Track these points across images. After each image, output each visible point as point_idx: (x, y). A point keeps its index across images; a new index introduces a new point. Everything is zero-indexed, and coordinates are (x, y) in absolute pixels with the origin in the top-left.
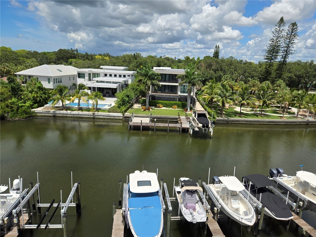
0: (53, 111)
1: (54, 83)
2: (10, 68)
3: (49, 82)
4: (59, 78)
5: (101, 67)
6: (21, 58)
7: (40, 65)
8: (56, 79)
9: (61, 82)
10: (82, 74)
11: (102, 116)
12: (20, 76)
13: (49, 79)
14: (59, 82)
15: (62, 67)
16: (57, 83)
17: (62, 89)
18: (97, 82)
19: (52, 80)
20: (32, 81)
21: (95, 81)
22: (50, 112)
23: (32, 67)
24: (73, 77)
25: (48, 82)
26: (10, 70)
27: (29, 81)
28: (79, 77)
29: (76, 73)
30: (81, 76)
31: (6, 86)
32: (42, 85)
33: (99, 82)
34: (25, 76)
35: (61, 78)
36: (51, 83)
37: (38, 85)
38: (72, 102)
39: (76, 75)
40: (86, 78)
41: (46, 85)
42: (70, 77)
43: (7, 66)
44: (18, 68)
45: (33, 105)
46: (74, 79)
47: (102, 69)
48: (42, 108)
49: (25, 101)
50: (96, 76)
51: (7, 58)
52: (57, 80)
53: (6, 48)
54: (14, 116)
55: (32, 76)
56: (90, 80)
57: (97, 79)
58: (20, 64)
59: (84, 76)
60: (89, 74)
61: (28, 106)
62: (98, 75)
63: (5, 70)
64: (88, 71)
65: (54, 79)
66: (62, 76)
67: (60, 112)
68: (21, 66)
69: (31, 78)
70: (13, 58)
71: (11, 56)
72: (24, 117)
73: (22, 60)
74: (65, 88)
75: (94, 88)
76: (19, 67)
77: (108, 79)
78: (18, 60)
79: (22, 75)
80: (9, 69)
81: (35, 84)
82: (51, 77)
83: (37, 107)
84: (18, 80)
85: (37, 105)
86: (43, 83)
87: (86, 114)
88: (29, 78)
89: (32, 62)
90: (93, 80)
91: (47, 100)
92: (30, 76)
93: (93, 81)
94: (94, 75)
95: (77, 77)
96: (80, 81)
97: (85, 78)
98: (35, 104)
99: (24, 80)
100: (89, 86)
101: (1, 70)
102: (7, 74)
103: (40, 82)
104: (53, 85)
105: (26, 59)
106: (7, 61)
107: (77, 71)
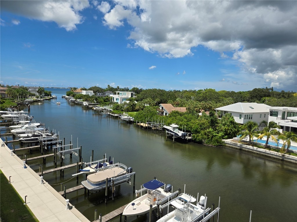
0: (240, 144)
1: (245, 119)
2: (212, 105)
3: (240, 118)
4: (250, 115)
6: (221, 97)
7: (235, 103)
8: (247, 115)
9: (251, 119)
11: (294, 160)
12: (218, 111)
13: (240, 115)
14: (249, 119)
15: (254, 105)
16: (247, 119)
17: (251, 125)
18: (292, 121)
19: (243, 116)
20: (226, 116)
21: (290, 120)
22: (237, 144)
23: (228, 104)
24: (265, 114)
25: (239, 118)
26: (212, 107)
27: (224, 116)
28: (271, 115)
29: (268, 111)
30: (273, 114)
31: (207, 118)
32: (234, 120)
33: (294, 122)
34: (222, 111)
35: (252, 115)
36: (242, 119)
37: (231, 119)
38: (259, 139)
39: (268, 113)
40: (278, 116)
41: (238, 120)
42: (261, 114)
43: (210, 104)
44: (218, 105)
45: (224, 136)
46: (265, 117)
48: (231, 140)
49: (218, 131)
50: (292, 115)
51: (211, 97)
52: (248, 116)
53: (212, 90)
54: (208, 143)
56: (283, 118)
57: (292, 118)
58: (220, 101)
59: (276, 114)
61: (220, 136)
63: (208, 106)
64: (282, 109)
65: (245, 116)
66: (253, 113)
67: (246, 146)
68: (220, 104)
69: (226, 113)
70: (215, 97)
71: (214, 95)
72: (216, 145)
73: (221, 99)
74: (255, 124)
75: (287, 128)
78: (218, 98)
79: (219, 110)
81: (228, 119)
82: (243, 113)
83: (227, 139)
84: (216, 114)
85: (227, 136)
86: (235, 118)
87: (274, 154)
88: (225, 113)
89: (229, 100)
90: (287, 119)
91: (236, 133)
92: (225, 112)
95: (269, 115)
96: (271, 119)
97: (277, 117)
98: (226, 135)
99: (221, 115)
100: (280, 124)
101: (205, 106)
102: (210, 109)
103: (233, 117)
104: (244, 120)
105: (225, 98)
106: (210, 99)
107: (270, 109)
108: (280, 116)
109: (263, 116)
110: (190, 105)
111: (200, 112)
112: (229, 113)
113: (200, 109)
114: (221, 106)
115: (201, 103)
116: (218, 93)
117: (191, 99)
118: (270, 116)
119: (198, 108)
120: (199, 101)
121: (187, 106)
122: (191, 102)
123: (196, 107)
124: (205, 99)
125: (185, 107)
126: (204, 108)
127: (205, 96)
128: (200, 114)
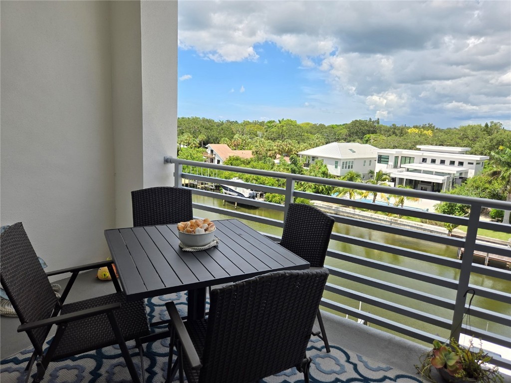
0: (336, 206)
1: (343, 168)
2: (292, 146)
3: (336, 167)
4: (350, 162)
5: (418, 147)
6: (306, 134)
7: (327, 143)
8: (346, 162)
9: (352, 168)
10: (384, 157)
11: (409, 226)
12: (302, 156)
13: (336, 162)
14: (349, 168)
15: (356, 145)
16: (346, 168)
17: (353, 177)
18: (408, 170)
19: (340, 164)
20: (317, 164)
21: (404, 169)
22: (332, 207)
23: (317, 146)
24: (370, 161)
25: (334, 166)
26: (292, 149)
27: (312, 163)
28: (379, 161)
29: (376, 156)
30: (382, 159)
31: (288, 167)
32: (327, 169)
33: (411, 171)
34: (309, 157)
35: (353, 162)
36: (339, 168)
37: (323, 169)
38: (363, 198)
39: (376, 158)
40: (389, 163)
41: (333, 170)
42: (365, 161)
43: (290, 144)
44: (301, 146)
46: (370, 165)
47: (419, 149)
49: (305, 188)
50: (408, 161)
51: (290, 133)
52: (348, 164)
53: (292, 122)
55: (317, 157)
56: (395, 166)
57: (407, 166)
58: (304, 141)
59: (387, 160)
60: (397, 157)
62: (410, 159)
63: (287, 148)
64: (395, 153)
65: (343, 162)
66: (355, 159)
67: (345, 210)
68: (305, 144)
69: (316, 160)
70: (297, 133)
71: (296, 131)
73: (306, 136)
74: (358, 176)
75: (401, 180)
76: (302, 145)
77: (428, 166)
78: (301, 135)
79: (305, 155)
80: (292, 147)
81: (320, 168)
82: (340, 159)
84: (301, 161)
86: (329, 167)
87: (382, 219)
88: (313, 160)
89: (317, 139)
90: (400, 167)
91: (330, 190)
92: (314, 158)
93: (401, 169)
94: (404, 159)
95: (377, 161)
96: (379, 167)
99: (307, 163)
100: (392, 176)
101: (283, 148)
102: (288, 153)
103: (326, 166)
104: (341, 170)
105: (311, 136)
106: (290, 137)
107: (378, 153)
108: (391, 163)
109: (367, 163)
110: (258, 146)
111: (275, 158)
112: (319, 159)
113: (275, 153)
114: (306, 148)
115: (277, 143)
116: (301, 127)
117: (257, 136)
118: (378, 163)
119: (274, 152)
120: (271, 139)
121: (254, 148)
122: (260, 142)
123: (270, 150)
124: (281, 136)
125: (250, 149)
126: (281, 151)
127: (281, 132)
128: (276, 161)
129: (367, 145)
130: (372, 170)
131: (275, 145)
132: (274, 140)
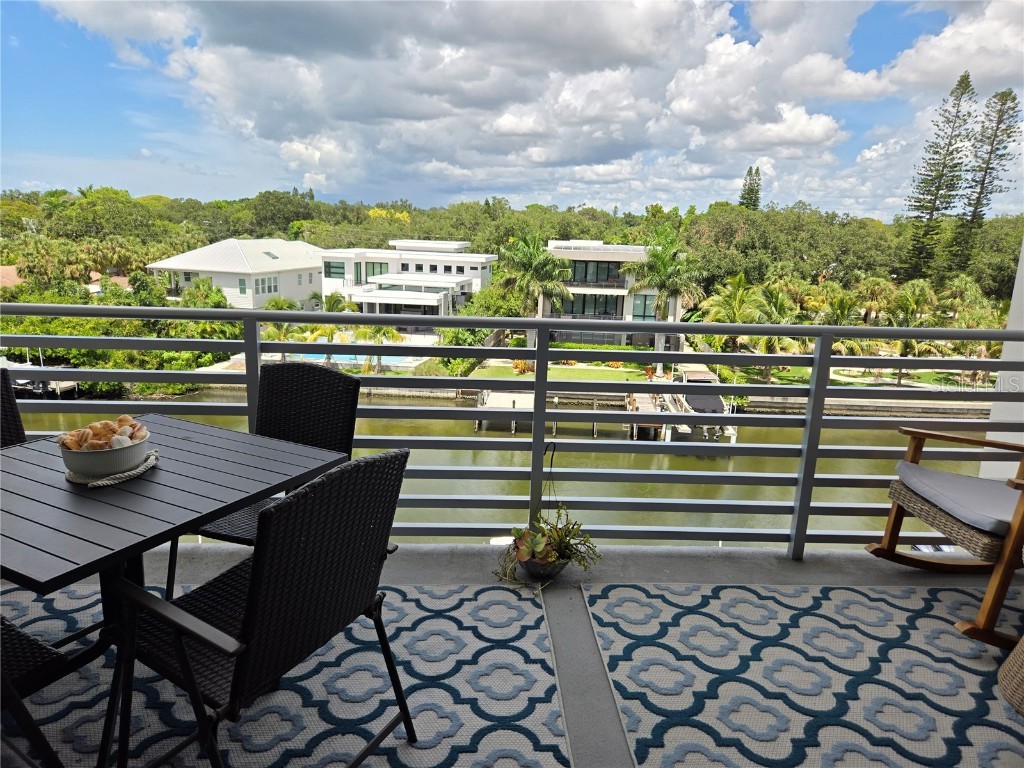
1: (257, 292)
2: (128, 250)
3: (243, 291)
4: (269, 279)
5: (391, 243)
6: (158, 222)
7: (212, 241)
8: (263, 281)
9: (276, 290)
10: (335, 265)
12: (160, 271)
13: (242, 282)
14: (270, 291)
15: (277, 244)
16: (263, 291)
18: (380, 287)
19: (251, 283)
20: (198, 287)
21: (374, 286)
23: (190, 248)
24: (310, 274)
25: (238, 290)
26: (130, 257)
27: (186, 287)
28: (328, 274)
29: (321, 265)
30: (333, 270)
31: (127, 301)
32: (225, 298)
33: (385, 289)
34: (176, 273)
35: (275, 278)
36: (249, 292)
37: (215, 298)
39: (320, 268)
40: (346, 276)
41: (236, 299)
42: (299, 275)
43: (121, 246)
44: (152, 250)
45: (199, 357)
46: (311, 282)
47: (394, 248)
48: (225, 364)
50: (377, 270)
51: (117, 220)
52: (266, 284)
53: (116, 193)
54: (148, 388)
55: (196, 274)
56: (358, 282)
57: (378, 279)
58: (155, 237)
59: (341, 271)
60: (358, 265)
61: (188, 360)
62: (381, 267)
63: (116, 256)
64: (353, 256)
65: (257, 281)
66: (279, 272)
68: (159, 246)
69: (194, 279)
70: (136, 220)
71: (131, 214)
72: (178, 392)
73: (159, 227)
74: (291, 306)
75: (371, 306)
76: (154, 248)
77: (411, 278)
78: (147, 226)
79: (165, 270)
80: (128, 254)
81: (207, 296)
82: (249, 275)
83: (211, 363)
84: (160, 285)
85: (210, 355)
86: (226, 291)
88: (187, 280)
89: (187, 232)
90: (367, 283)
92: (188, 275)
93: (368, 287)
94: (370, 267)
95: (323, 275)
96: (329, 286)
97: (344, 278)
98: (205, 353)
99: (173, 286)
100: (356, 299)
101: (105, 257)
102: (121, 268)
103: (219, 291)
104: (254, 297)
105: (171, 225)
106: (118, 229)
107: (323, 257)
108: (350, 276)
109: (305, 278)
110: (31, 254)
111: (88, 280)
112: (202, 277)
113: (86, 268)
114: (165, 255)
115: (85, 246)
116: (142, 206)
117: (23, 229)
118: (326, 276)
119: (82, 266)
120: (67, 236)
121: (21, 259)
122: (36, 243)
123: (70, 263)
124: (91, 228)
125: (10, 263)
126: (101, 264)
127: (91, 217)
128: (94, 288)
129: (299, 243)
130: (316, 290)
131: (83, 250)
132: (76, 237)
